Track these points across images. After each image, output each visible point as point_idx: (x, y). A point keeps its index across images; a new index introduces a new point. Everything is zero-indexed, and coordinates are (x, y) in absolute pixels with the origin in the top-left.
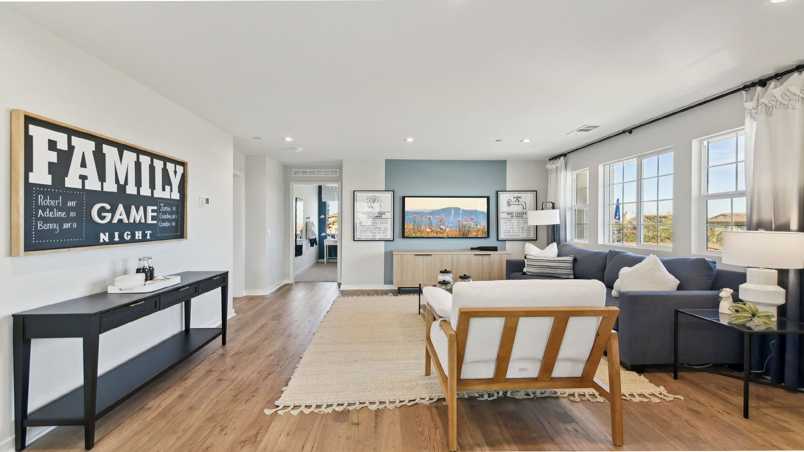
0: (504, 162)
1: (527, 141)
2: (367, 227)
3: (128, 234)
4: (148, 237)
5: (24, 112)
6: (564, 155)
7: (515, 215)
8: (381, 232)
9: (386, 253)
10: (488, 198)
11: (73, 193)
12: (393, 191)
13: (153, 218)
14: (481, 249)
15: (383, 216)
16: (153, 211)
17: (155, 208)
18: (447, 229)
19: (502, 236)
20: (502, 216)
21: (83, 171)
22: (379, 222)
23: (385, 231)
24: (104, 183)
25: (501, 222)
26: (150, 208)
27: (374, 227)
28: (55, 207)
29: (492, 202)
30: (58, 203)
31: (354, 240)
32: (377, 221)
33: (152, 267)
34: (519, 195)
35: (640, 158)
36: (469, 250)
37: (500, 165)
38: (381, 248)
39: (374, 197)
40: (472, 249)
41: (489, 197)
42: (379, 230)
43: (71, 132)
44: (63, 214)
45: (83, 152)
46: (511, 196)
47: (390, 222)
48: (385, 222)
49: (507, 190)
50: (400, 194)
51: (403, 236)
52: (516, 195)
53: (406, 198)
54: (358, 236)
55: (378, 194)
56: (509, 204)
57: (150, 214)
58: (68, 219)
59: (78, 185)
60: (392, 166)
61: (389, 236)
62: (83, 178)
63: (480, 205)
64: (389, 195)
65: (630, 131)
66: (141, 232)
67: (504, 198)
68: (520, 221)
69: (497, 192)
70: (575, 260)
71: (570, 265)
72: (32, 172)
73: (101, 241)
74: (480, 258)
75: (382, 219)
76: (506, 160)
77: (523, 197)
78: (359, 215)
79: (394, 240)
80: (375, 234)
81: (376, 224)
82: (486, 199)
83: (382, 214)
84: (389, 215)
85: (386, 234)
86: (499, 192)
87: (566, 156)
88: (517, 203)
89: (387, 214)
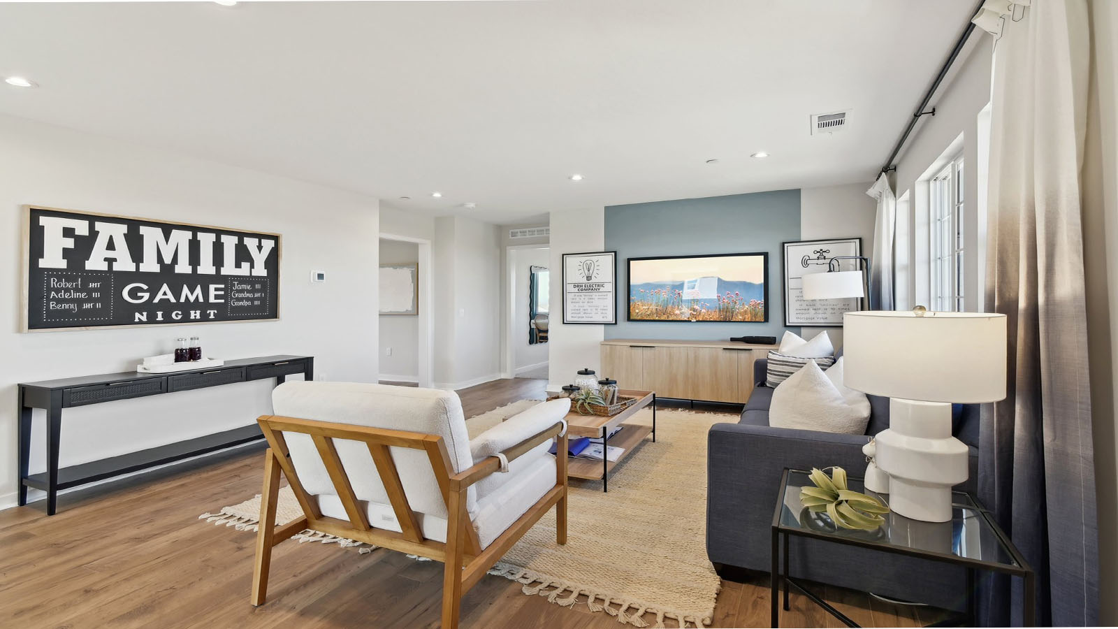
0: (797, 193)
1: (761, 155)
2: (580, 304)
3: (177, 315)
4: (212, 317)
5: (30, 206)
8: (599, 311)
10: (766, 255)
11: (96, 275)
12: (615, 252)
13: (217, 297)
14: (746, 340)
15: (602, 289)
16: (216, 289)
17: (223, 286)
18: (703, 310)
21: (110, 254)
24: (141, 264)
25: (792, 295)
26: (212, 287)
27: (589, 304)
28: (73, 289)
29: (774, 262)
30: (77, 285)
31: (564, 323)
32: (593, 297)
33: (199, 348)
34: (824, 247)
37: (790, 197)
38: (599, 334)
39: (588, 262)
41: (767, 253)
42: (596, 309)
43: (92, 219)
44: (83, 295)
45: (111, 237)
46: (809, 250)
47: (611, 297)
48: (603, 297)
49: (802, 240)
50: (624, 255)
51: (629, 319)
52: (818, 247)
53: (631, 261)
54: (569, 318)
55: (594, 258)
57: (212, 293)
58: (89, 300)
59: (104, 267)
60: (613, 215)
61: (610, 319)
62: (110, 261)
63: (750, 268)
64: (609, 258)
66: (198, 312)
67: (795, 254)
69: (782, 245)
72: (43, 258)
73: (137, 320)
74: (734, 354)
75: (600, 294)
76: (800, 189)
77: (834, 250)
78: (569, 288)
79: (616, 323)
80: (590, 315)
81: (591, 300)
82: (763, 257)
83: (601, 285)
84: (609, 287)
85: (605, 315)
86: (786, 245)
87: (895, 169)
88: (821, 261)
89: (605, 285)
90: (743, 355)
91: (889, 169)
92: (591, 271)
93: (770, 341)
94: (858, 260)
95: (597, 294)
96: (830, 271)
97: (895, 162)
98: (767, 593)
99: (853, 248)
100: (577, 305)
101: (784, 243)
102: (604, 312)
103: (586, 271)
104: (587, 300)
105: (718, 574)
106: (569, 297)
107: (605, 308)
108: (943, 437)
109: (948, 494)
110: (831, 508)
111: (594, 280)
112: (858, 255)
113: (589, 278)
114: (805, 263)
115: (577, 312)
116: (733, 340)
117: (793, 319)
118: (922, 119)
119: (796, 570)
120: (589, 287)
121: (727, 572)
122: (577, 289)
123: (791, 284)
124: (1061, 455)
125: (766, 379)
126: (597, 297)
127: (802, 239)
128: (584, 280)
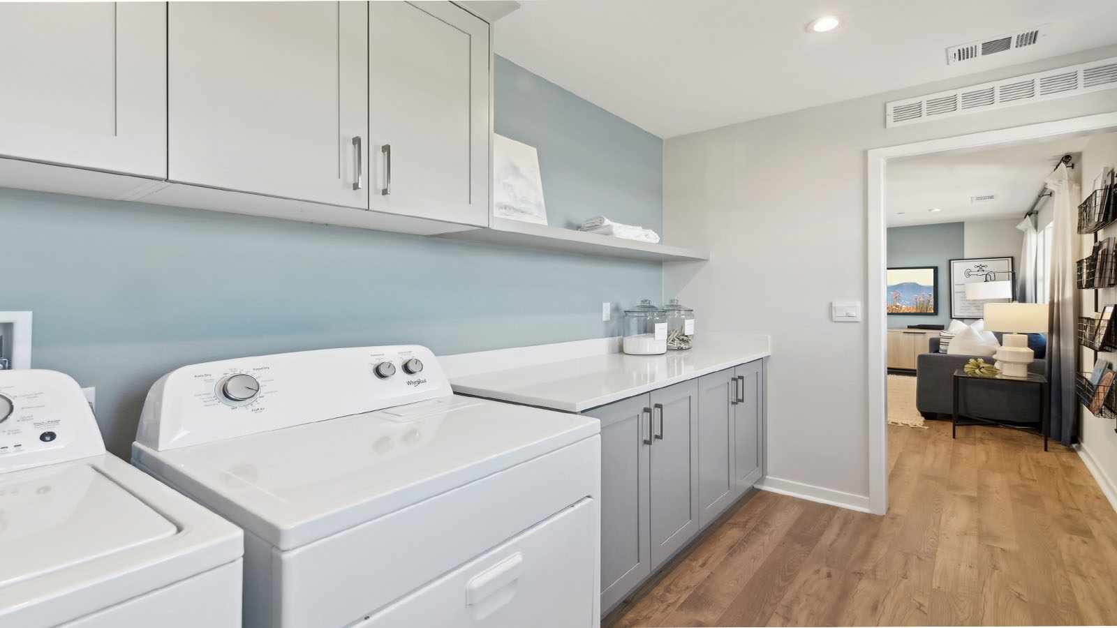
0: (961, 224)
1: (937, 210)
10: (936, 269)
14: (920, 327)
18: (903, 306)
19: (956, 314)
25: (956, 296)
29: (942, 273)
34: (983, 263)
36: (905, 328)
41: (937, 267)
52: (978, 263)
63: (926, 278)
74: (912, 336)
76: (963, 223)
77: (991, 266)
82: (933, 270)
86: (952, 262)
87: (1037, 213)
88: (981, 273)
90: (919, 337)
91: (1032, 213)
93: (941, 328)
94: (1011, 274)
96: (986, 281)
97: (1036, 209)
98: (950, 425)
99: (1005, 265)
101: (950, 261)
105: (923, 416)
108: (1023, 346)
109: (1025, 368)
110: (977, 371)
112: (1011, 270)
114: (968, 274)
116: (909, 327)
117: (957, 312)
118: (1043, 199)
119: (962, 411)
121: (928, 416)
123: (955, 288)
124: (1066, 351)
125: (939, 348)
127: (966, 257)
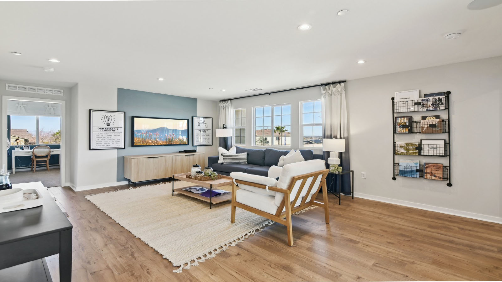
2: (102, 139)
6: (230, 100)
7: (202, 131)
8: (115, 142)
9: (118, 158)
12: (125, 113)
14: (185, 152)
15: (116, 131)
18: (160, 141)
19: (195, 144)
20: (195, 131)
22: (113, 135)
23: (118, 142)
25: (195, 135)
27: (108, 138)
29: (191, 123)
31: (90, 149)
32: (111, 134)
35: (273, 106)
36: (178, 153)
37: (194, 101)
38: (114, 154)
39: (108, 116)
40: (180, 152)
41: (189, 120)
42: (113, 141)
46: (200, 120)
47: (122, 135)
48: (117, 135)
50: (130, 114)
51: (133, 145)
53: (135, 118)
54: (94, 146)
55: (112, 114)
56: (199, 124)
60: (123, 94)
61: (121, 145)
64: (121, 115)
65: (270, 94)
68: (205, 135)
69: (192, 117)
70: (248, 154)
71: (246, 157)
75: (115, 133)
76: (197, 98)
78: (94, 129)
79: (125, 148)
80: (109, 144)
81: (110, 137)
83: (115, 129)
84: (121, 130)
85: (119, 144)
86: (194, 117)
88: (203, 124)
89: (119, 129)
90: (191, 157)
92: (110, 121)
95: (114, 133)
99: (210, 121)
100: (100, 139)
102: (117, 142)
103: (107, 121)
104: (106, 136)
106: (94, 135)
107: (119, 140)
111: (111, 126)
112: (212, 123)
113: (108, 124)
115: (100, 143)
120: (108, 129)
122: (99, 130)
126: (114, 135)
127: (198, 116)
128: (105, 125)
